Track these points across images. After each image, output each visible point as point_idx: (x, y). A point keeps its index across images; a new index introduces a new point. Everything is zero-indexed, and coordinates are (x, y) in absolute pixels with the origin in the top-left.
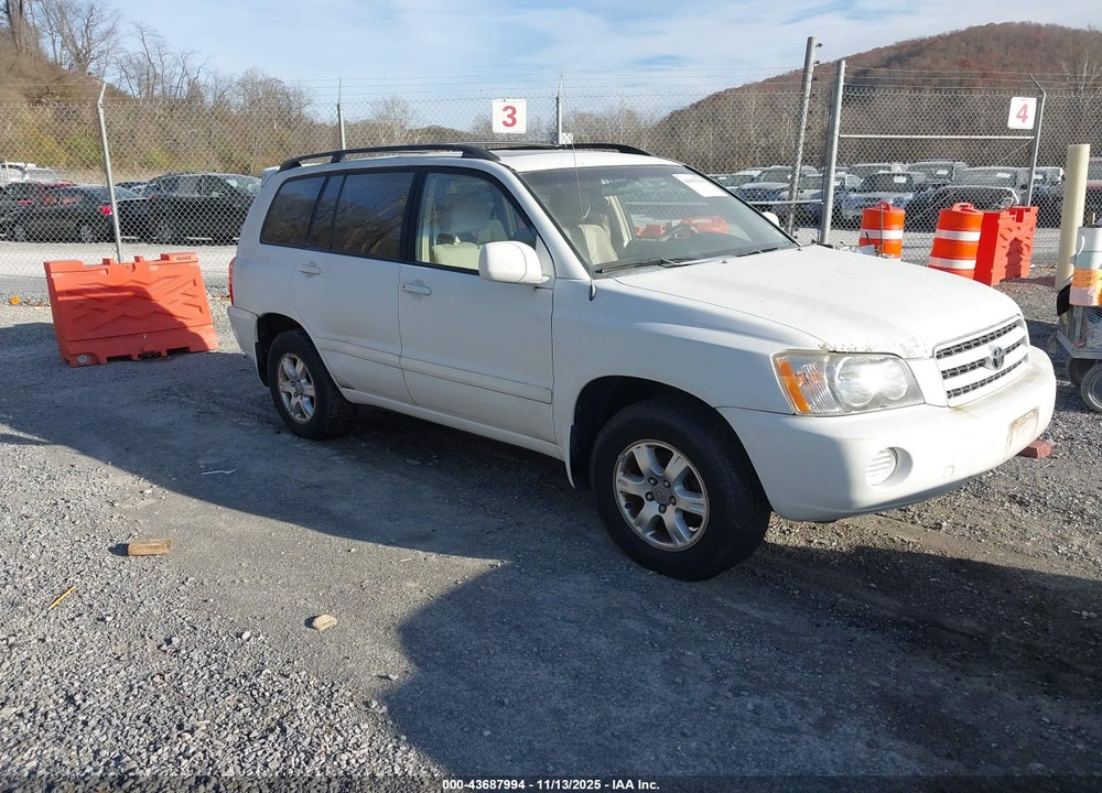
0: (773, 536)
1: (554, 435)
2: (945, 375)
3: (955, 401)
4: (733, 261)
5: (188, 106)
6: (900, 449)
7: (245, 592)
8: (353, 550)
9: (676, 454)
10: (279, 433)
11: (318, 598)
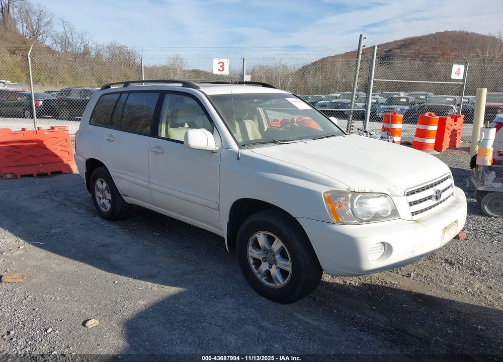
0: (326, 278)
1: (220, 225)
2: (411, 204)
3: (416, 217)
4: (311, 142)
5: (83, 57)
6: (387, 243)
7: (56, 305)
8: (116, 282)
9: (277, 239)
10: (94, 216)
11: (92, 309)
